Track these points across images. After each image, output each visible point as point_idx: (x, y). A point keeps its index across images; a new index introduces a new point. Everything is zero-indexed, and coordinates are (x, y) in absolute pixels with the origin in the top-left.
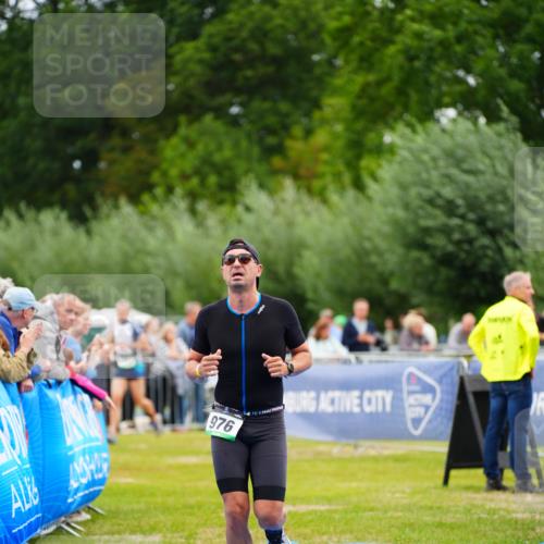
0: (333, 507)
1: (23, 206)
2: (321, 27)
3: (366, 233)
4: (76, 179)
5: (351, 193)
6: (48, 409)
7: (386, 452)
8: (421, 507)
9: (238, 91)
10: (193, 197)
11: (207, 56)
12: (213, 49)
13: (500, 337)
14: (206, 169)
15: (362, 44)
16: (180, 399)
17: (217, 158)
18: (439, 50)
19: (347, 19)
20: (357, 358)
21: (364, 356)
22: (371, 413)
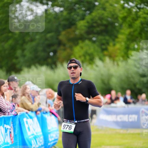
1: (37, 65)
2: (118, 16)
11: (86, 24)
12: (88, 22)
19: (125, 14)
22: (132, 122)
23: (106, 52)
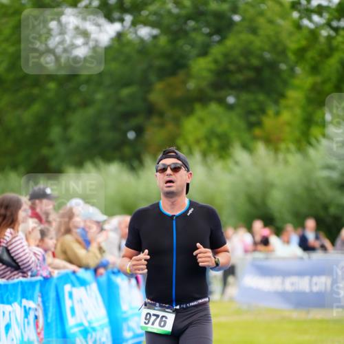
2: (285, 48)
9: (232, 88)
11: (212, 66)
12: (216, 61)
19: (304, 43)
23: (257, 131)
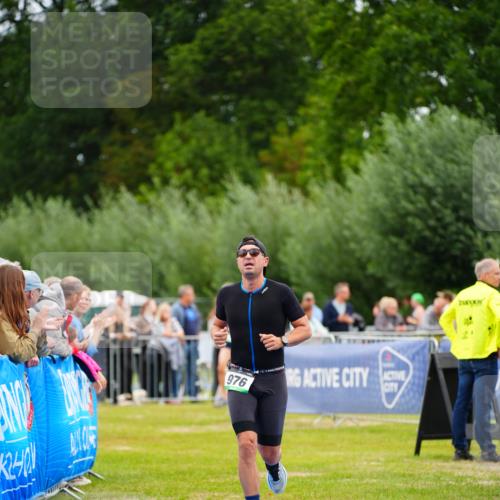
0: (314, 474)
1: (29, 195)
2: (305, 32)
3: (346, 222)
4: (79, 171)
5: (332, 185)
6: (52, 382)
7: (362, 424)
8: (395, 475)
9: (228, 90)
10: (187, 187)
11: (200, 57)
12: (206, 51)
13: (471, 318)
14: (199, 162)
15: (343, 47)
16: (174, 373)
17: (209, 152)
18: (416, 52)
19: (329, 24)
20: (336, 337)
21: (343, 336)
22: (349, 388)
23: (264, 154)
